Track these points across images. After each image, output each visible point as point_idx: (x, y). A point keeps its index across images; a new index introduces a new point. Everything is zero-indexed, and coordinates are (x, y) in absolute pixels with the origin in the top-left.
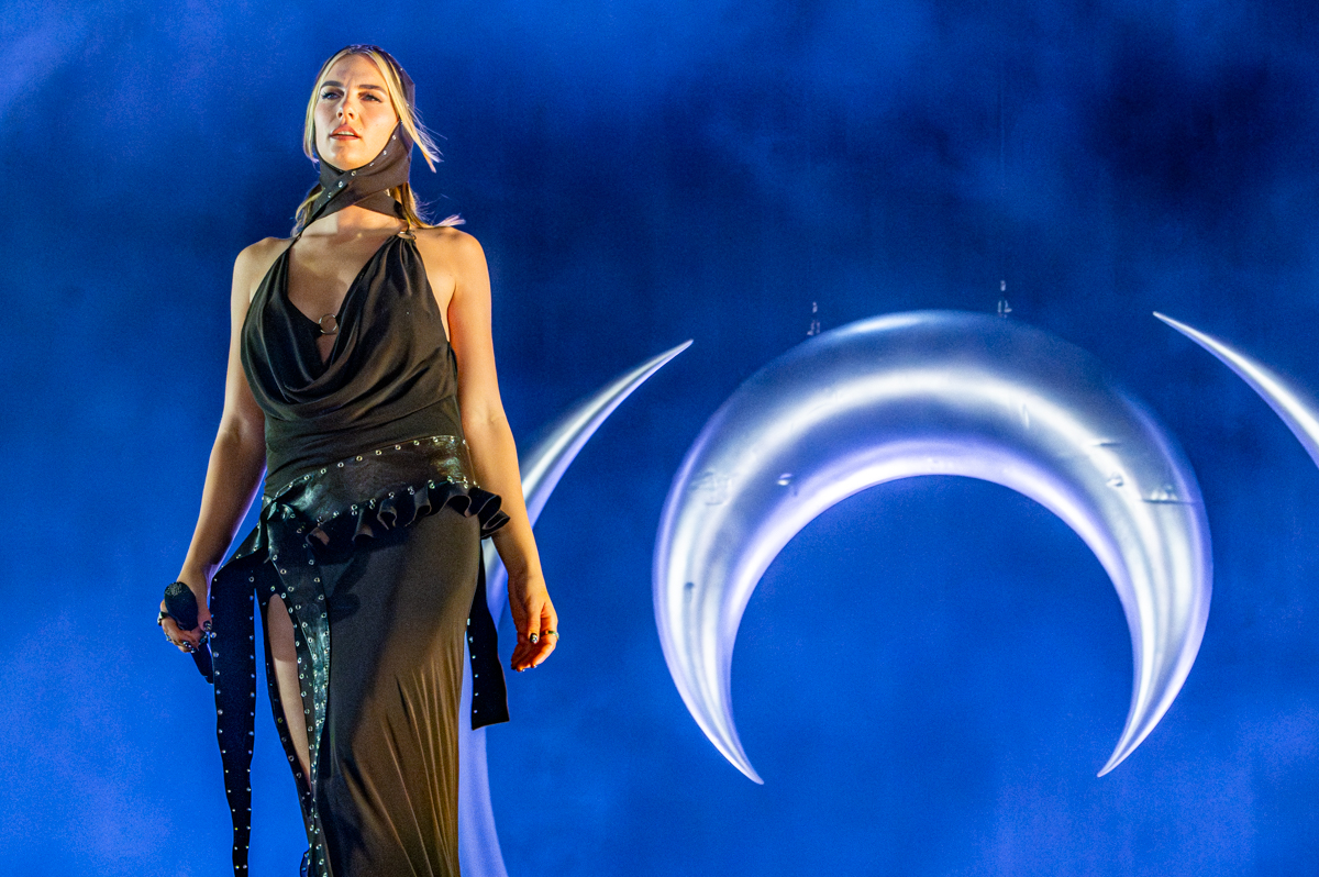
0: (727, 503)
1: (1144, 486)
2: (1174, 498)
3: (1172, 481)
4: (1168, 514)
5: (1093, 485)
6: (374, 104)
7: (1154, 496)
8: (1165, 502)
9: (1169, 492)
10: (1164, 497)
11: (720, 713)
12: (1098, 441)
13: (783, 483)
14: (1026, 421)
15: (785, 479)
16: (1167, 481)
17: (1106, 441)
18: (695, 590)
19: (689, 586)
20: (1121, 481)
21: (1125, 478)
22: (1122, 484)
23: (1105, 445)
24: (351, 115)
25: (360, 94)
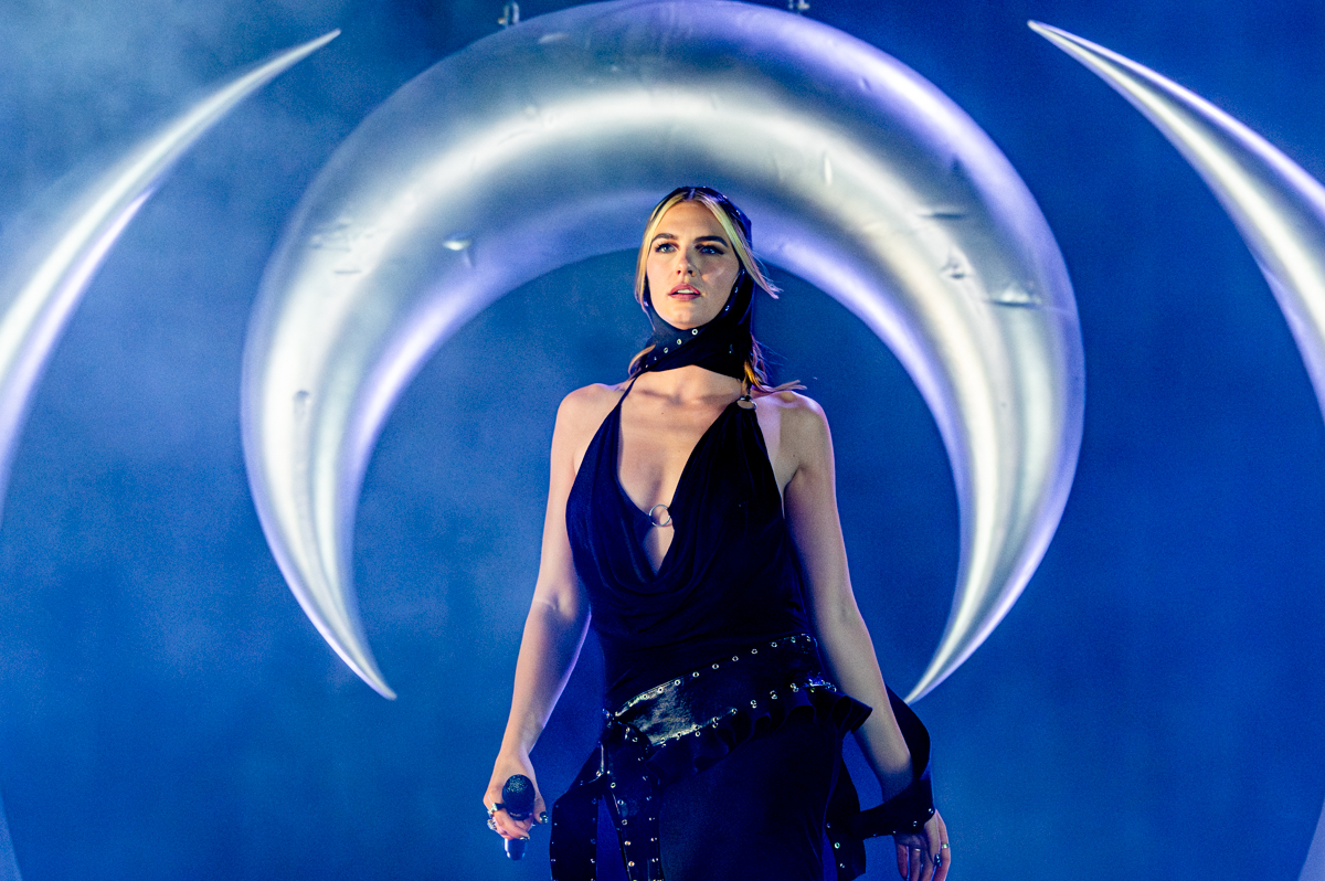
0: (367, 270)
1: (988, 281)
4: (1023, 323)
6: (713, 259)
7: (1009, 296)
9: (1030, 293)
10: (1023, 298)
12: (926, 210)
13: (455, 246)
14: (828, 176)
16: (1024, 277)
17: (942, 209)
18: (309, 402)
19: (302, 394)
20: (959, 271)
21: (966, 267)
22: (958, 276)
23: (939, 217)
24: (690, 272)
25: (697, 247)
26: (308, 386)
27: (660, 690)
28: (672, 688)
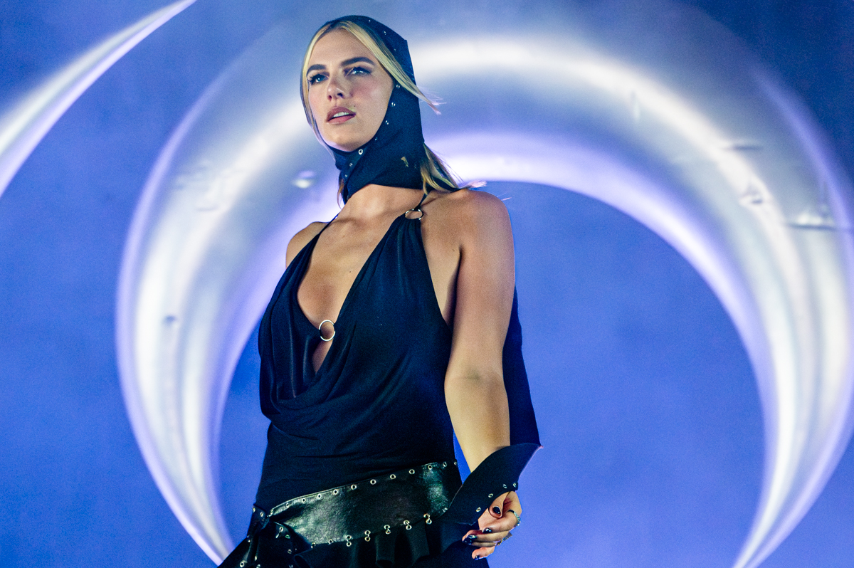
0: (225, 207)
1: (786, 207)
2: (830, 222)
3: (826, 200)
4: (818, 245)
5: (720, 203)
7: (804, 219)
8: (819, 228)
9: (824, 215)
10: (817, 221)
11: (204, 497)
12: (726, 143)
13: (303, 184)
14: (636, 114)
15: (308, 179)
16: (819, 200)
17: (742, 142)
18: (176, 326)
19: (170, 319)
20: (757, 197)
21: (765, 193)
22: (758, 202)
23: (740, 149)
24: (340, 95)
25: (346, 71)
26: (175, 310)
27: (319, 496)
28: (330, 497)
